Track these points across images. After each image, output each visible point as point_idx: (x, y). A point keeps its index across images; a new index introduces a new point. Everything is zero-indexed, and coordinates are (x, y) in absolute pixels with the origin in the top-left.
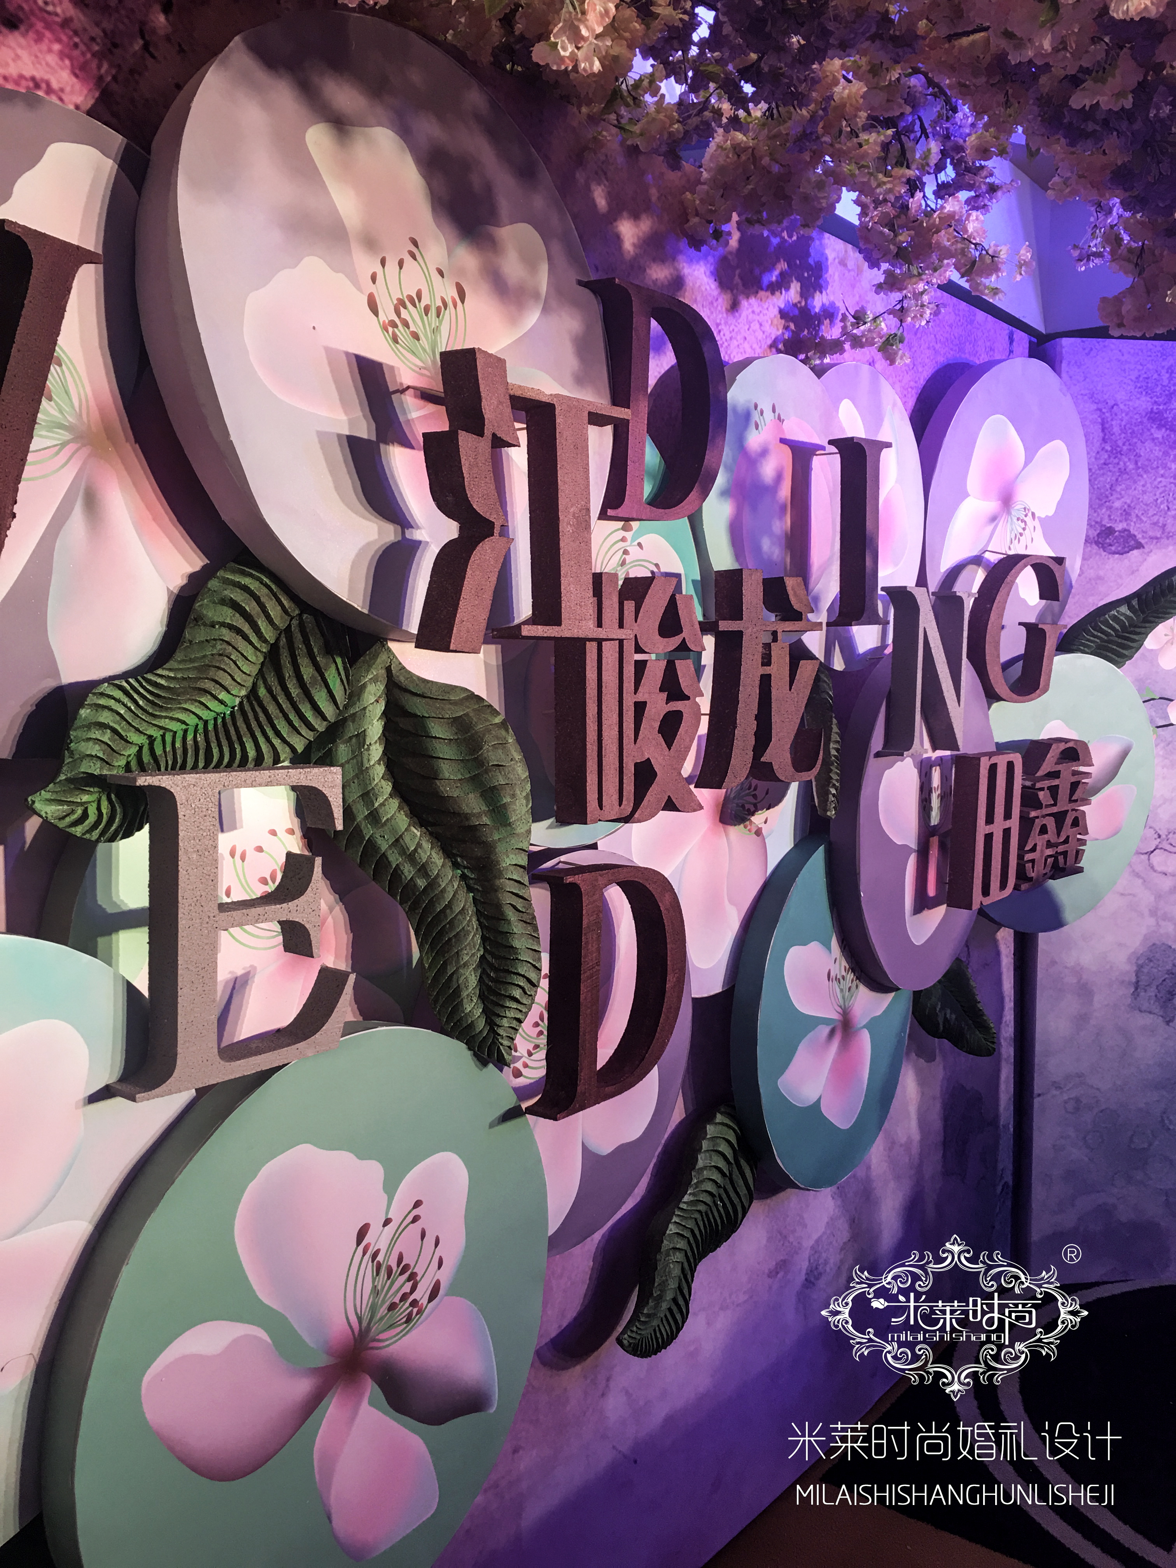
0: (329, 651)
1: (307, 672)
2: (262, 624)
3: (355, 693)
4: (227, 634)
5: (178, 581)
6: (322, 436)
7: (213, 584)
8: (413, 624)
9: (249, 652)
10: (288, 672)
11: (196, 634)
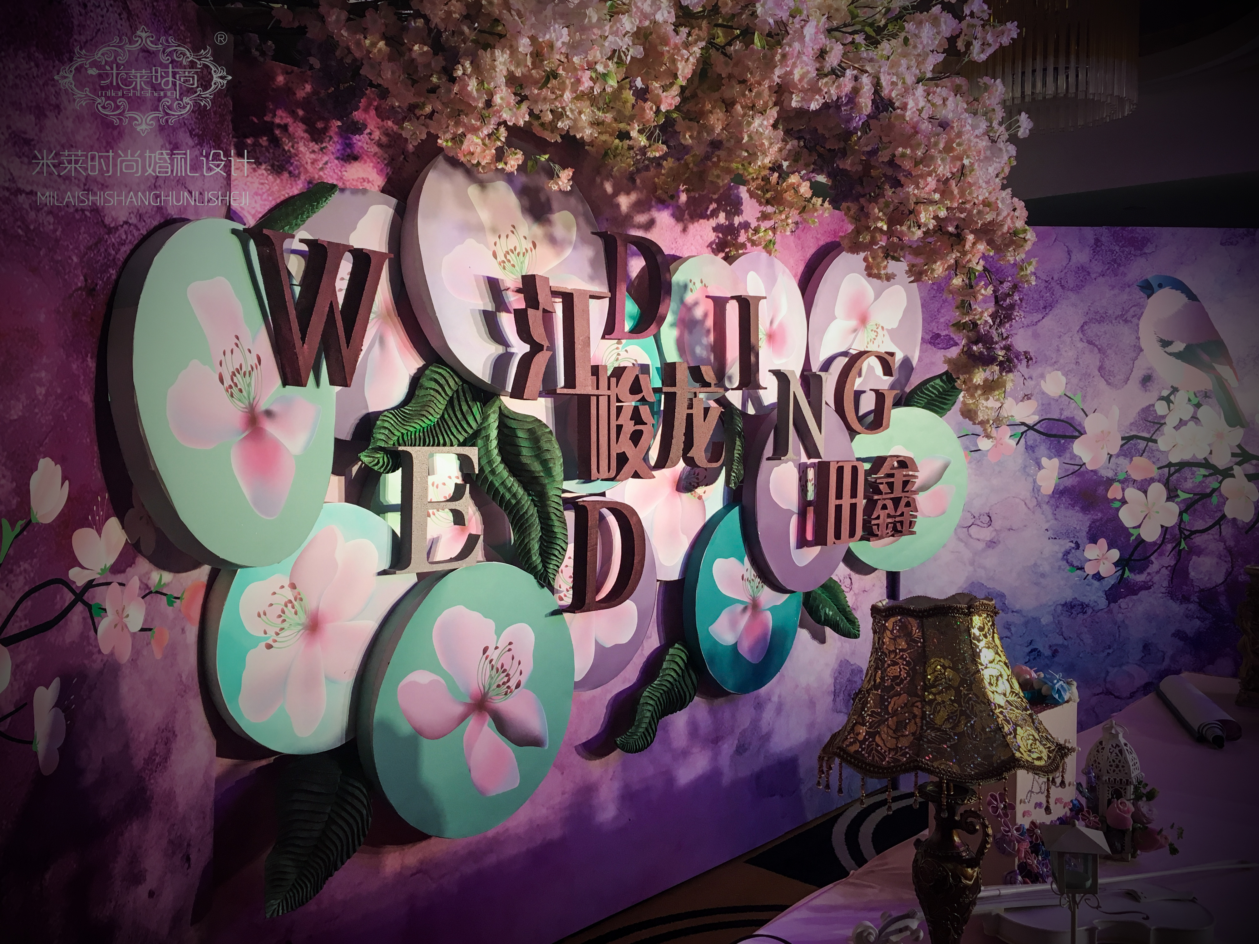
0: (474, 400)
1: (465, 408)
2: (447, 388)
3: (485, 418)
4: (432, 392)
5: (413, 371)
6: (472, 311)
7: (427, 372)
8: (509, 388)
9: (441, 399)
10: (457, 408)
11: (420, 392)
